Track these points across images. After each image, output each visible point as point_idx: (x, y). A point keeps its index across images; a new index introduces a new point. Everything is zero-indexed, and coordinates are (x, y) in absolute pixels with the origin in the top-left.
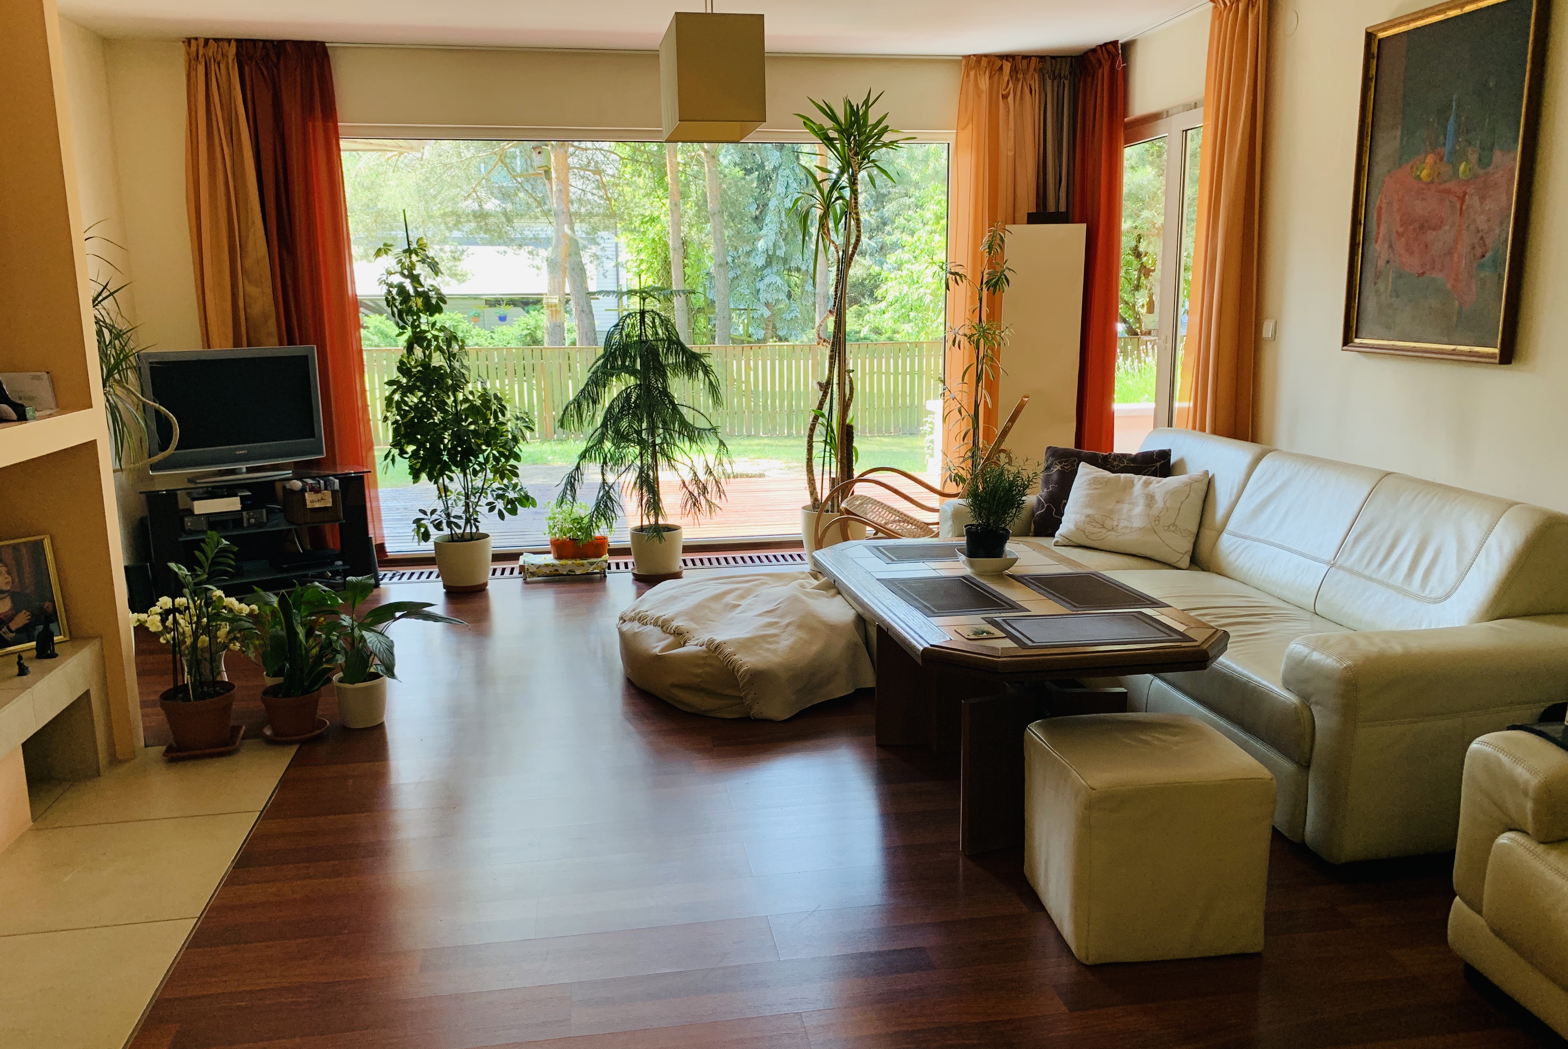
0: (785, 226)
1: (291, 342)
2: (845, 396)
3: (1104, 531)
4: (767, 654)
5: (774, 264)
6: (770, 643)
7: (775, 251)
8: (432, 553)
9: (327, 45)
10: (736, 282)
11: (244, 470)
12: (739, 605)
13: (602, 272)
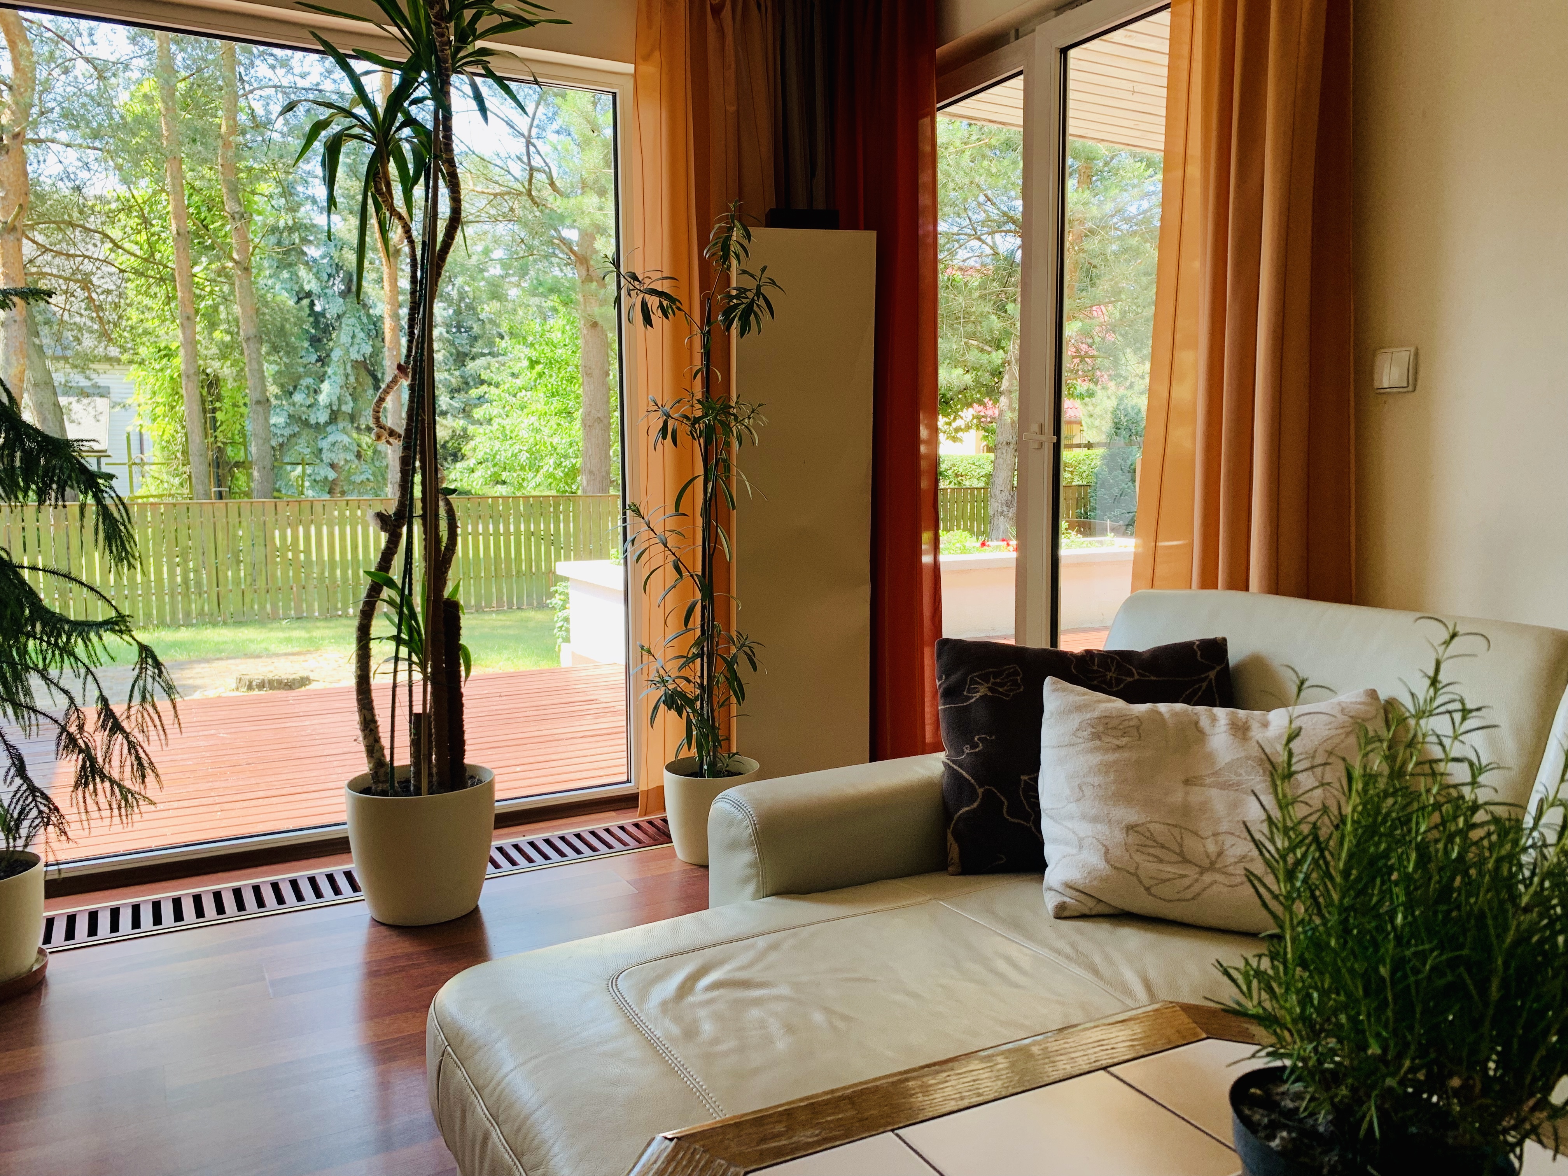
0: (352, 379)
2: (438, 540)
5: (339, 420)
7: (340, 405)
10: (293, 440)
13: (93, 413)
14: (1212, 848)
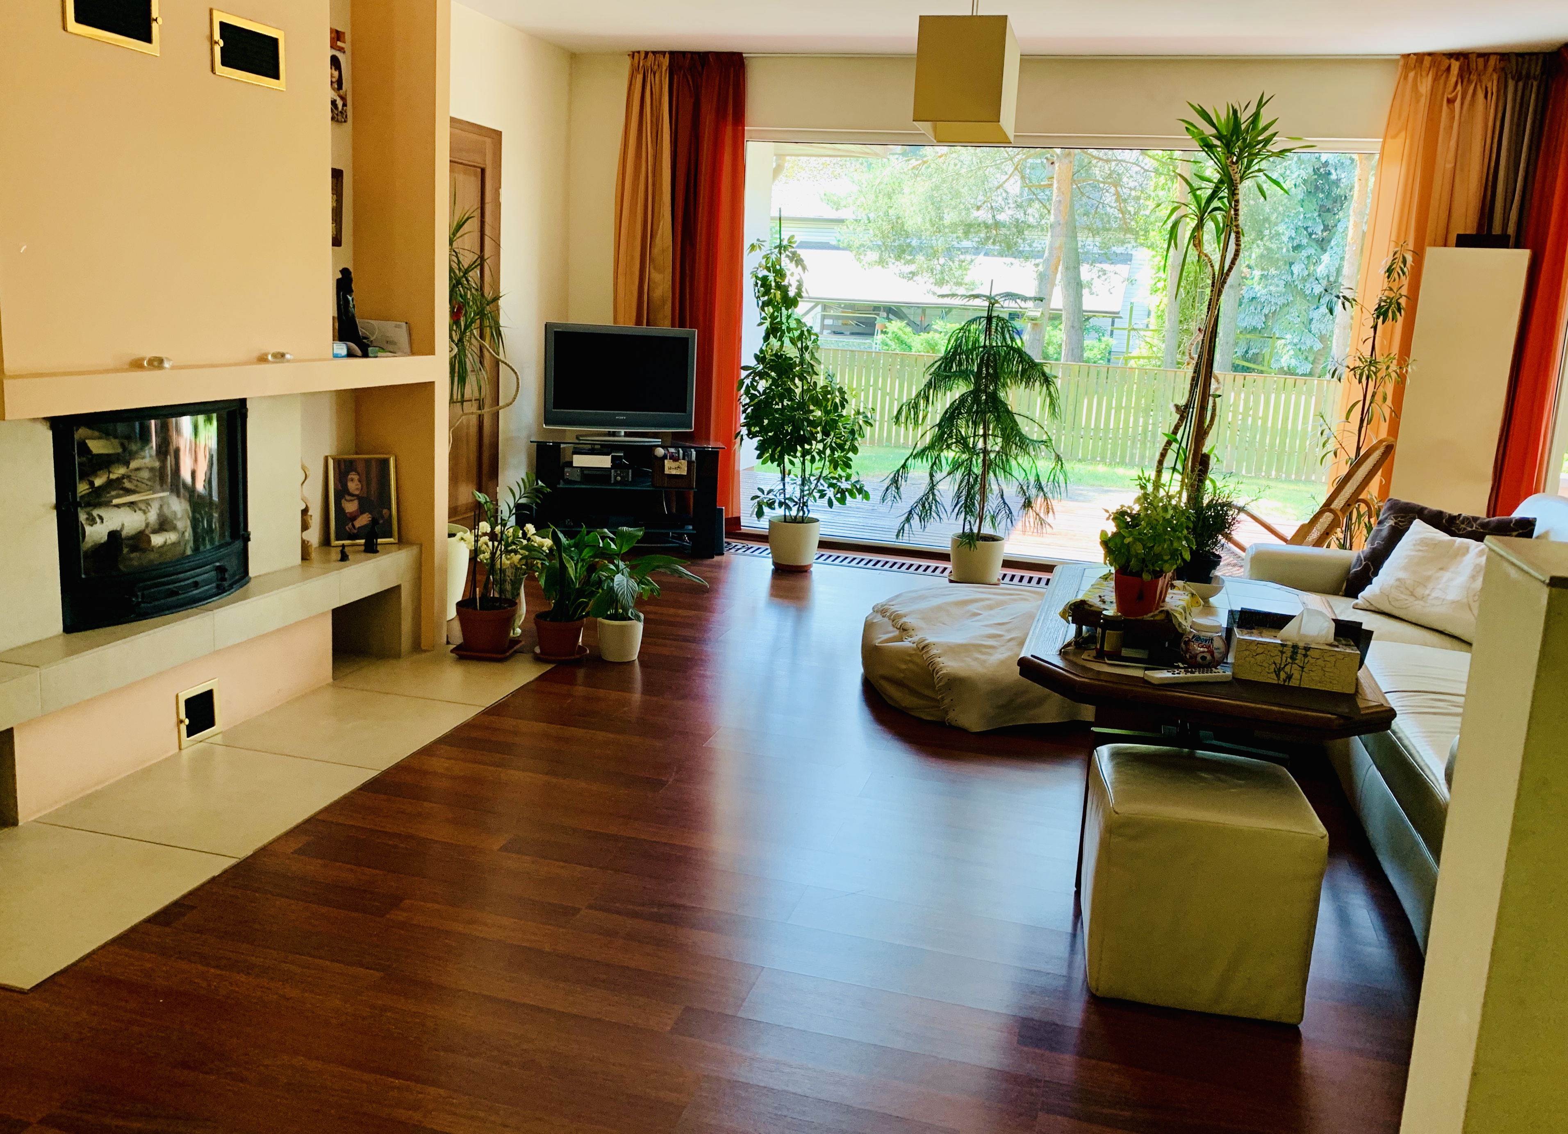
1: (682, 325)
2: (1203, 422)
3: (1411, 599)
4: (973, 663)
6: (983, 654)
8: (766, 532)
9: (744, 55)
11: (623, 434)
12: (980, 614)
14: (1427, 592)
